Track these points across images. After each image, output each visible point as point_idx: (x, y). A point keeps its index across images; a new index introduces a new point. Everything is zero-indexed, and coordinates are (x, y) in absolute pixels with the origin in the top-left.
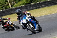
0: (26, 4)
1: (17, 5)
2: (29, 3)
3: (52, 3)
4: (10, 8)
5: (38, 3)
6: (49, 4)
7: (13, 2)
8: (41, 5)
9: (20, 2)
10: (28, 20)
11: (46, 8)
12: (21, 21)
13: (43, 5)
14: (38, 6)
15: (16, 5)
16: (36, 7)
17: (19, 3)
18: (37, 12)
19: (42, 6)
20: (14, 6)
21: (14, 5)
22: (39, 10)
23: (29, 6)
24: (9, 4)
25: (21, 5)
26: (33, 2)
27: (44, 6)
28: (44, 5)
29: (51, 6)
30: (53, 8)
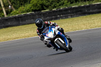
0: (33, 11)
1: (18, 12)
2: (38, 9)
3: (79, 12)
4: (4, 16)
5: (53, 10)
6: (73, 13)
7: (10, 6)
8: (60, 15)
9: (23, 7)
10: (57, 33)
12: (45, 36)
13: (63, 14)
14: (54, 16)
15: (15, 12)
16: (50, 18)
17: (21, 8)
19: (62, 16)
20: (11, 13)
21: (11, 11)
23: (38, 14)
24: (2, 10)
25: (23, 12)
26: (45, 8)
27: (65, 17)
28: (65, 14)
30: (80, 21)
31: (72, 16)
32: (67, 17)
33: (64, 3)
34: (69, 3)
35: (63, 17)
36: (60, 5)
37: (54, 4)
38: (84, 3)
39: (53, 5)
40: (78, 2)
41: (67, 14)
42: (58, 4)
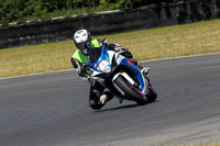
5: (11, 24)
6: (53, 32)
8: (25, 36)
11: (41, 45)
13: (31, 35)
14: (11, 37)
18: (7, 60)
19: (29, 37)
22: (17, 54)
27: (36, 40)
28: (35, 35)
29: (60, 40)
30: (67, 50)
31: (51, 40)
32: (39, 41)
33: (33, 11)
34: (45, 10)
35: (32, 40)
36: (25, 15)
37: (12, 11)
38: (78, 10)
39: (9, 15)
40: (64, 9)
41: (40, 34)
42: (21, 13)
